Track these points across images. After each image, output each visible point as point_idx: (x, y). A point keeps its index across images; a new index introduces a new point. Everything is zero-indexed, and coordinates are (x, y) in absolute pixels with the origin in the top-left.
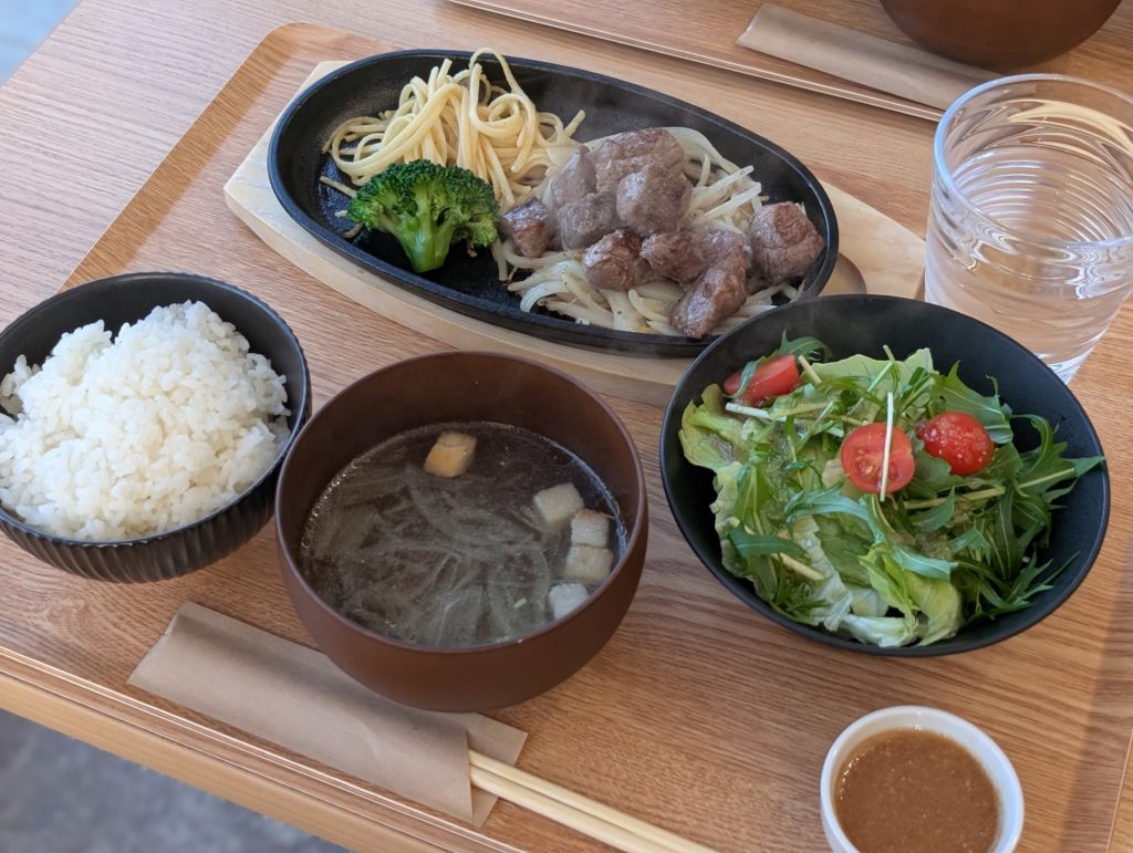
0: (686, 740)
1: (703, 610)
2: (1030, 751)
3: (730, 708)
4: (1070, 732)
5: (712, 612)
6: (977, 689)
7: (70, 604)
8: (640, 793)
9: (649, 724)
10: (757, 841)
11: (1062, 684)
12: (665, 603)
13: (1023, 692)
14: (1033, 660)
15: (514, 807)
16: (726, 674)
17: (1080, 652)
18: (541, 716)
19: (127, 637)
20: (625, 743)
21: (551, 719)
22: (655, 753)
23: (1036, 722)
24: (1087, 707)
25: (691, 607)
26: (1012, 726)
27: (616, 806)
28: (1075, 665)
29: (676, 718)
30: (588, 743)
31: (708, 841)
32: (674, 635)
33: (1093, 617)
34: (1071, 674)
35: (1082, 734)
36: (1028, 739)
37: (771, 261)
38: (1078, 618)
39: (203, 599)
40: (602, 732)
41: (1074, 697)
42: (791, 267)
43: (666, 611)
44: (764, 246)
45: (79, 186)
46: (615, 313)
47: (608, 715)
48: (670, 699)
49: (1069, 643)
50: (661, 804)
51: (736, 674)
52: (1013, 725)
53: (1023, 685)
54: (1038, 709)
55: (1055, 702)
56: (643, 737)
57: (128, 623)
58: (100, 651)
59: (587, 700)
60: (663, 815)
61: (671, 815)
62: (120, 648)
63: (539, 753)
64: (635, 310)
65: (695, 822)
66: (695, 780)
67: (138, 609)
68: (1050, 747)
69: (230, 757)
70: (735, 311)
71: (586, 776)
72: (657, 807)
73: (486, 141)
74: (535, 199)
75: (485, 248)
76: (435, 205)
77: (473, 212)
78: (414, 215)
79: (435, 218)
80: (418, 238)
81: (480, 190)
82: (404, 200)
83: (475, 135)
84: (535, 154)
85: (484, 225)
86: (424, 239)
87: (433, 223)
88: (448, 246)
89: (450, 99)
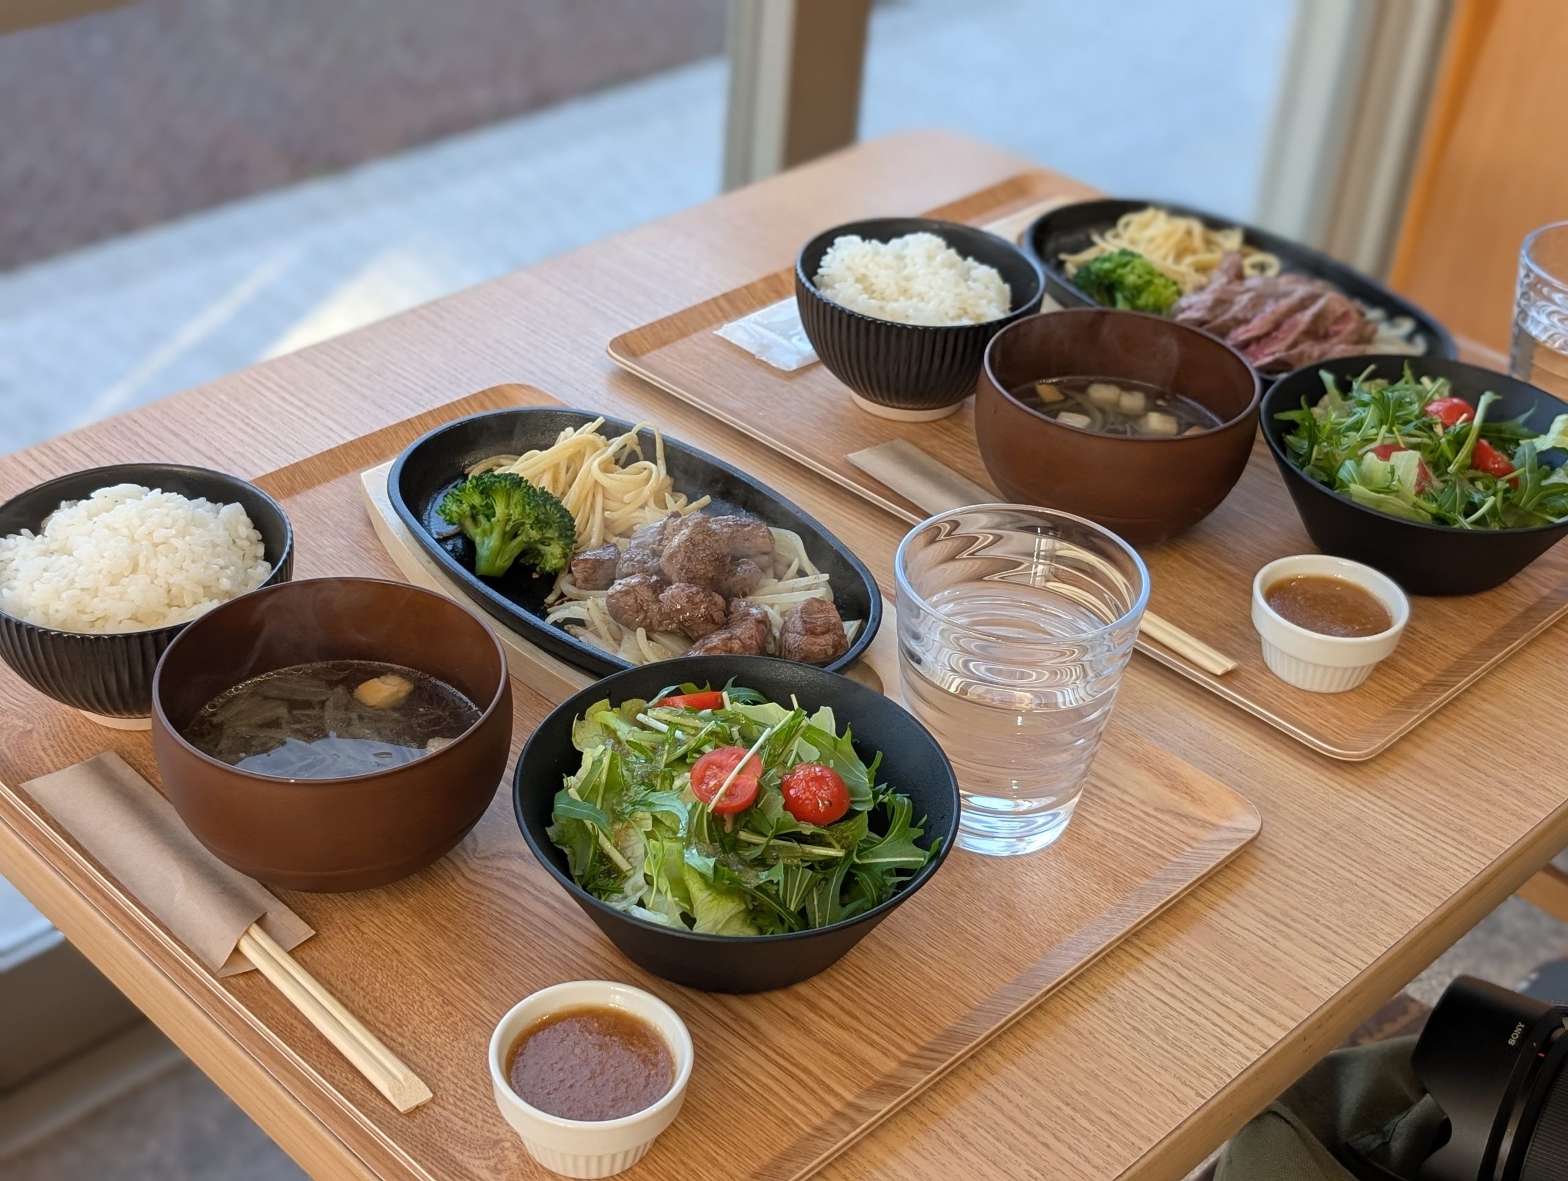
0: (452, 988)
1: (546, 904)
2: (765, 1109)
3: (511, 981)
4: (818, 1110)
5: (553, 908)
6: (753, 1046)
7: (21, 724)
8: (381, 1011)
9: (430, 966)
10: (455, 1080)
11: (840, 1071)
12: (515, 887)
13: (796, 1065)
14: (825, 1044)
15: (264, 981)
16: (528, 955)
17: (879, 1054)
18: (340, 929)
19: (47, 760)
20: (397, 972)
21: (347, 933)
22: (416, 987)
23: (790, 1091)
24: (850, 1097)
25: (537, 898)
26: (764, 1086)
27: (353, 1012)
28: (864, 1062)
29: (456, 970)
30: (365, 961)
31: (412, 1065)
32: (504, 913)
33: (914, 1034)
34: (855, 1068)
35: (827, 1114)
36: (771, 1100)
38: (899, 1029)
39: (127, 756)
40: (384, 957)
41: (844, 1086)
43: (513, 894)
45: (256, 454)
46: (621, 646)
47: (397, 947)
48: (462, 956)
49: (872, 1044)
50: (393, 1024)
51: (536, 959)
52: (767, 1086)
53: (800, 1059)
54: (800, 1081)
55: (820, 1082)
56: (416, 973)
57: (55, 753)
58: (18, 762)
59: (389, 931)
60: (388, 1032)
61: (394, 1035)
62: (36, 766)
63: (317, 954)
64: (640, 649)
65: (411, 1048)
66: (436, 1019)
67: (70, 745)
68: (788, 1114)
69: (66, 871)
71: (344, 983)
72: (388, 1026)
73: (600, 491)
74: (615, 545)
75: (549, 574)
76: (511, 515)
77: (543, 534)
78: (489, 520)
79: (508, 528)
80: (486, 541)
81: (558, 515)
82: (487, 504)
83: (590, 481)
84: (637, 514)
85: (553, 551)
86: (492, 544)
87: (505, 533)
88: (512, 560)
89: (585, 447)
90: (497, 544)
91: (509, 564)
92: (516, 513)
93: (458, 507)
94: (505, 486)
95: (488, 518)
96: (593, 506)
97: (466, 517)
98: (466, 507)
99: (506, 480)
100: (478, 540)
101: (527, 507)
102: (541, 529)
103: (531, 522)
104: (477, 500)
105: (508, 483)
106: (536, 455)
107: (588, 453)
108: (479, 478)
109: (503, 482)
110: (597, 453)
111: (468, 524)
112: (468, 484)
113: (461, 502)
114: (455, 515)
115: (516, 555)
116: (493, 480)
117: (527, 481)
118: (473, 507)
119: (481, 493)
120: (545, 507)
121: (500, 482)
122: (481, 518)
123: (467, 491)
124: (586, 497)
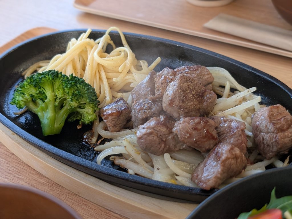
37: (265, 142)
42: (279, 147)
44: (261, 132)
46: (155, 169)
64: (169, 168)
70: (238, 174)
73: (102, 68)
74: (122, 99)
75: (88, 125)
76: (57, 96)
77: (79, 102)
78: (44, 102)
79: (57, 104)
80: (45, 115)
81: (86, 89)
82: (40, 92)
83: (95, 65)
84: (127, 77)
85: (88, 111)
86: (49, 116)
87: (55, 107)
88: (64, 122)
89: (86, 47)
90: (53, 114)
91: (62, 125)
92: (60, 94)
93: (23, 97)
94: (49, 79)
95: (43, 100)
96: (100, 79)
97: (29, 102)
98: (27, 96)
99: (48, 75)
100: (40, 114)
101: (66, 89)
102: (77, 100)
103: (70, 97)
104: (33, 91)
105: (50, 77)
106: (60, 57)
107: (88, 50)
108: (31, 78)
109: (47, 76)
110: (94, 48)
111: (32, 106)
112: (25, 83)
113: (24, 94)
114: (22, 103)
115: (65, 118)
116: (40, 77)
117: (61, 73)
118: (32, 96)
119: (35, 86)
120: (76, 86)
121: (45, 77)
122: (39, 101)
123: (26, 87)
124: (96, 74)
